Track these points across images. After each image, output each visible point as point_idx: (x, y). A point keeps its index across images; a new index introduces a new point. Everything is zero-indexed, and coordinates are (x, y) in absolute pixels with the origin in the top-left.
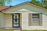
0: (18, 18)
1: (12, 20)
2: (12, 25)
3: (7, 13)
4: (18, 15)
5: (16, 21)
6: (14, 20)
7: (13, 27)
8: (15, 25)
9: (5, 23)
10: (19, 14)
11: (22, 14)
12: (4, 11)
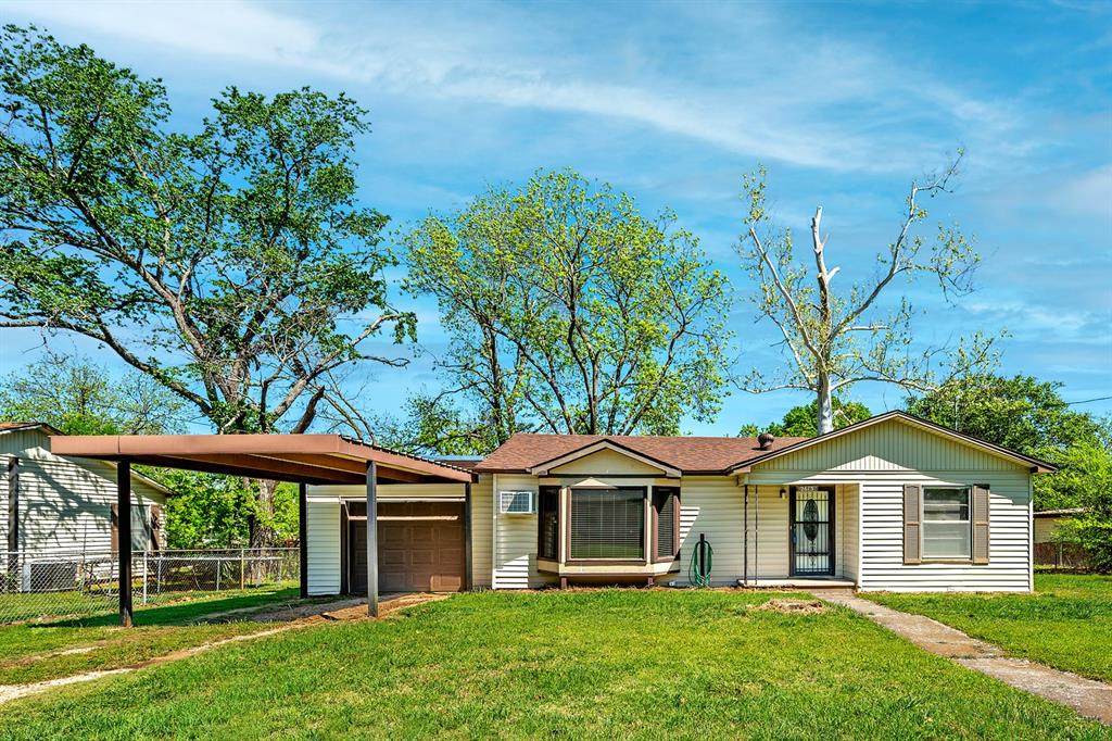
0: (823, 514)
1: (785, 526)
2: (787, 561)
3: (764, 482)
4: (825, 494)
5: (812, 535)
6: (800, 530)
7: (794, 572)
8: (803, 562)
9: (751, 545)
10: (831, 490)
11: (862, 489)
12: (748, 469)
